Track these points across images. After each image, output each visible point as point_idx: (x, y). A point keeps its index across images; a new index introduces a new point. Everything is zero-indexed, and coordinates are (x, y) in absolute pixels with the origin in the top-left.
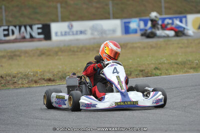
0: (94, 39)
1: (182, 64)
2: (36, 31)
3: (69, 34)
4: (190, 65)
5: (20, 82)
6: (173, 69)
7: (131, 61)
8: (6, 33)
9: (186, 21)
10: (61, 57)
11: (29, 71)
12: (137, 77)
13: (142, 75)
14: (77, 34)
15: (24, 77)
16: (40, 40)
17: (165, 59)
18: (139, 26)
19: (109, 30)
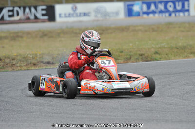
0: (98, 21)
1: (182, 49)
2: (40, 12)
3: (73, 16)
4: (190, 49)
5: (18, 65)
6: (173, 54)
7: (131, 44)
8: (11, 13)
9: (189, 4)
10: (63, 39)
11: (28, 53)
12: (136, 61)
13: (142, 59)
14: (80, 16)
15: (23, 59)
16: (44, 21)
17: (165, 44)
18: (142, 9)
19: (112, 13)
